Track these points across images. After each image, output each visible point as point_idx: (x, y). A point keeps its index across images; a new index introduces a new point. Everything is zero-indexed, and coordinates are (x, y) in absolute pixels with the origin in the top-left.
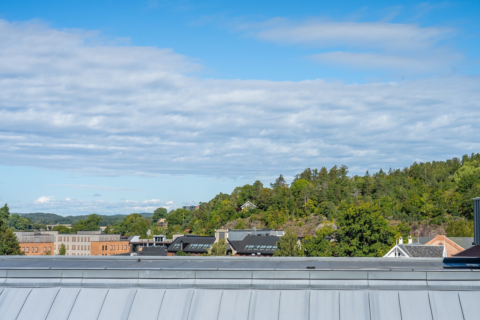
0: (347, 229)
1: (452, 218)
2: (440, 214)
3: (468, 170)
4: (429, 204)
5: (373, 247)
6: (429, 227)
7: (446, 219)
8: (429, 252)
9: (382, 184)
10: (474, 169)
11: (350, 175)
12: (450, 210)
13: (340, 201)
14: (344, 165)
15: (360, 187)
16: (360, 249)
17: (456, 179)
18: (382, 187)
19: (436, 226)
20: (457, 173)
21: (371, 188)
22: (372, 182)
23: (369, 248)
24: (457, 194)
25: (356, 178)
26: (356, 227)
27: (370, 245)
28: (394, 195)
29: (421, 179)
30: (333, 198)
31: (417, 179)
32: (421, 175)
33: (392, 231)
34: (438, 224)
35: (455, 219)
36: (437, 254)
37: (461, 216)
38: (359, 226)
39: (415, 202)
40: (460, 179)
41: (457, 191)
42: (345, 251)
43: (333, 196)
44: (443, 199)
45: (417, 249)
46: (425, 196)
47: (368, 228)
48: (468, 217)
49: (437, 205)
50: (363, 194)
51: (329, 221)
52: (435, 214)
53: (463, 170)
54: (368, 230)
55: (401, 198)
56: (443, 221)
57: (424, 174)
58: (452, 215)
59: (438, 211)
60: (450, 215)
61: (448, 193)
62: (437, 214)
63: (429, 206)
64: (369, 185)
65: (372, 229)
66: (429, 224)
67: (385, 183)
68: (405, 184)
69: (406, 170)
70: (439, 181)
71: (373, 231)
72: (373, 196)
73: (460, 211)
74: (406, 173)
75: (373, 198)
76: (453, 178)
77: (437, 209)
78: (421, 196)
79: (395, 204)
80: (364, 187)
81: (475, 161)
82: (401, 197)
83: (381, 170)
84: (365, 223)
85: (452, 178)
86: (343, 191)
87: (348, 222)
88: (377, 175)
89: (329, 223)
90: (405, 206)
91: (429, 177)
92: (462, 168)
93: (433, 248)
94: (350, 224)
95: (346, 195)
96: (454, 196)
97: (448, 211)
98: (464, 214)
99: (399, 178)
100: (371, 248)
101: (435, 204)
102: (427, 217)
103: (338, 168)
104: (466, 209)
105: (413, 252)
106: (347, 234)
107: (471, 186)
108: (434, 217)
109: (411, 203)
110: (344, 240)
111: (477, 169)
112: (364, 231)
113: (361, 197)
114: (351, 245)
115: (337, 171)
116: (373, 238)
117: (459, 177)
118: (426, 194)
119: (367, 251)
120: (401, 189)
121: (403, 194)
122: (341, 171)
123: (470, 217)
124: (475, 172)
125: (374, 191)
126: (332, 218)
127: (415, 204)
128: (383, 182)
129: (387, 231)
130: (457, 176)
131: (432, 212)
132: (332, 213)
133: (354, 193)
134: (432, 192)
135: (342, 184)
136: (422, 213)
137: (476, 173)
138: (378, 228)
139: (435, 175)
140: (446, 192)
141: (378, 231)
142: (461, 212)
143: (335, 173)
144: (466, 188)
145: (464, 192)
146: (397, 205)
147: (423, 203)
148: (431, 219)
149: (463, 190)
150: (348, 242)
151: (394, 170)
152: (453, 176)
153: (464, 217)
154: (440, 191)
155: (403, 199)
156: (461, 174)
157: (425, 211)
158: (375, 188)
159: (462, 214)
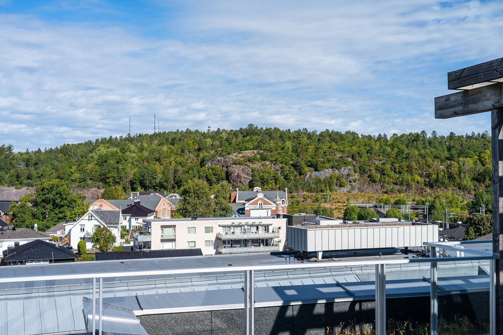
0: (44, 197)
1: (93, 183)
2: (85, 180)
3: (102, 150)
4: (77, 173)
5: (62, 209)
6: (77, 189)
7: (89, 184)
8: (111, 215)
9: (42, 159)
10: (106, 150)
11: (15, 151)
12: (92, 178)
13: (10, 170)
14: (10, 144)
15: (25, 161)
16: (53, 211)
17: (95, 156)
18: (41, 161)
19: (82, 189)
20: (95, 152)
21: (33, 162)
22: (34, 157)
23: (59, 210)
24: (97, 167)
25: (21, 154)
26: (50, 196)
27: (60, 208)
28: (51, 167)
29: (69, 156)
30: (4, 169)
31: (67, 156)
32: (69, 153)
33: (75, 199)
34: (83, 187)
35: (95, 184)
36: (116, 215)
37: (99, 182)
38: (52, 195)
39: (66, 172)
40: (97, 156)
41: (96, 164)
42: (42, 213)
43: (4, 167)
44: (87, 170)
45: (103, 212)
46: (74, 168)
47: (59, 197)
48: (104, 183)
49: (82, 174)
50: (27, 166)
51: (2, 186)
52: (81, 180)
53: (99, 150)
54: (59, 198)
55: (57, 170)
56: (87, 185)
57: (71, 152)
58: (93, 181)
59: (83, 178)
60: (92, 181)
61: (90, 166)
62: (82, 180)
63: (77, 175)
64: (32, 159)
65: (62, 198)
66: (77, 187)
67: (44, 158)
68: (58, 159)
69: (57, 148)
70: (82, 158)
71: (62, 199)
72: (35, 168)
73: (98, 178)
74: (58, 151)
75: (35, 169)
76: (93, 156)
77: (82, 177)
78: (71, 168)
79: (52, 173)
80: (28, 161)
81: (107, 144)
82: (56, 168)
83: (39, 148)
84: (56, 194)
85: (91, 155)
86: (12, 163)
87: (44, 193)
88: (36, 152)
89: (2, 187)
90: (59, 175)
91: (76, 155)
92: (98, 149)
93: (114, 212)
94: (45, 194)
95: (14, 167)
96: (94, 168)
97: (90, 178)
98: (101, 180)
99: (54, 155)
100: (61, 210)
101: (81, 174)
102: (75, 183)
103: (6, 146)
104: (103, 177)
105: (100, 215)
106: (43, 201)
107: (106, 162)
108: (80, 182)
109: (64, 173)
110: (40, 205)
111: (109, 150)
112: (56, 199)
113: (26, 168)
114: (46, 209)
115: (5, 148)
116: (62, 203)
117: (96, 155)
118: (75, 167)
119: (58, 212)
120: (56, 163)
121: (58, 167)
122: (8, 148)
123: (105, 182)
124: (107, 152)
125: (36, 164)
126: (4, 183)
127: (67, 173)
128: (42, 157)
129: (71, 199)
130: (95, 155)
131: (79, 179)
132: (4, 179)
133: (20, 165)
134: (79, 165)
135: (10, 158)
136: (72, 180)
137: (109, 153)
138: (66, 197)
139: (79, 152)
140: (89, 165)
141: (66, 199)
142: (100, 179)
143: (4, 150)
144: (102, 163)
145: (101, 165)
146: (54, 174)
147: (72, 173)
148: (78, 184)
149: (100, 164)
150: (44, 207)
151: (48, 149)
152: (92, 154)
153: (101, 182)
154: (84, 165)
155: (58, 170)
156: (98, 153)
157: (74, 179)
158: (36, 162)
159: (100, 180)
